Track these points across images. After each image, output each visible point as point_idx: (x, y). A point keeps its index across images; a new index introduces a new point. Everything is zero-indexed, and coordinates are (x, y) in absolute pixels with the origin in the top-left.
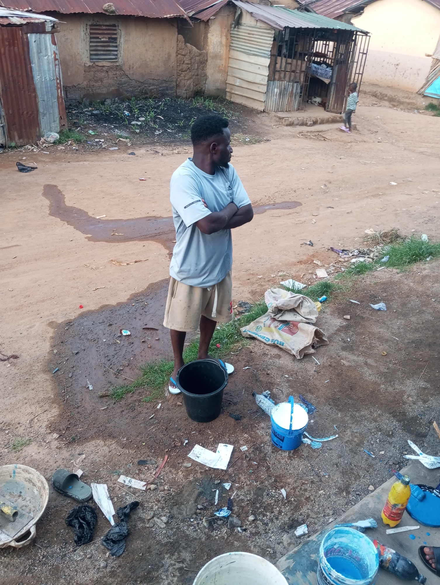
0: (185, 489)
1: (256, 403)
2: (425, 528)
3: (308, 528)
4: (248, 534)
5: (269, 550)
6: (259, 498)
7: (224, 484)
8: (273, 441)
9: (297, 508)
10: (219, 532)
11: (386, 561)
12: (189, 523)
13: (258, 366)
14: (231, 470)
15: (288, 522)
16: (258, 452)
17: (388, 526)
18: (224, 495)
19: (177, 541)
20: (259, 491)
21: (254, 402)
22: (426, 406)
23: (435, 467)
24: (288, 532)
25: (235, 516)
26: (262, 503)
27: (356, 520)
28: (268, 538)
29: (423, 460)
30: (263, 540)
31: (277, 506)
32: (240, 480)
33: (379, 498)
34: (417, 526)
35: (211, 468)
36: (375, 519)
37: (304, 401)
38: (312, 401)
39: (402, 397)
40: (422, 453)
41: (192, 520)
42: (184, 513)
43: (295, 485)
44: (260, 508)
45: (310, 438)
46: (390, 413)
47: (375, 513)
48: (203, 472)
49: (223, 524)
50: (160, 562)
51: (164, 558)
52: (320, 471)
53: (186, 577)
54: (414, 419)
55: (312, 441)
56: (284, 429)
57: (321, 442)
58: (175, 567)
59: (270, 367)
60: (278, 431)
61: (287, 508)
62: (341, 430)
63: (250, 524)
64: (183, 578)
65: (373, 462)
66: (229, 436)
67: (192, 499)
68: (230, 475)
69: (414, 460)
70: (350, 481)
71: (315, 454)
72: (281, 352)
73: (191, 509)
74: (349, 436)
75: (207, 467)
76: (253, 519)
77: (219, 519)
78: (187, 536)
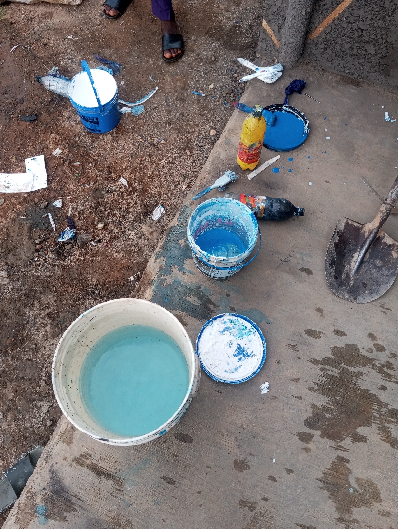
0: (11, 231)
1: (46, 90)
2: (286, 154)
3: (163, 207)
4: (104, 243)
5: (133, 248)
6: (100, 199)
7: (53, 204)
8: (87, 128)
9: (144, 192)
10: (72, 257)
11: (260, 211)
12: (34, 264)
13: (29, 39)
14: (54, 184)
15: (140, 211)
16: (75, 149)
17: (249, 171)
18: (59, 216)
19: (31, 289)
20: (97, 192)
21: (43, 89)
22: (241, 9)
23: (277, 78)
24: (146, 221)
25: (82, 231)
26: (105, 204)
27: (212, 181)
28: (127, 237)
29: (261, 76)
30: (122, 242)
31: (123, 199)
32: (70, 190)
33: (228, 143)
34: (277, 156)
35: (29, 192)
36: (232, 170)
37: (104, 61)
38: (113, 58)
39: (212, 9)
40: (258, 67)
41: (36, 259)
42: (24, 256)
43: (132, 168)
44: (105, 211)
45: (128, 105)
46: (205, 34)
47: (230, 162)
48: (22, 202)
49: (73, 247)
50: (22, 320)
51: (25, 314)
52: (153, 139)
53: (59, 320)
54: (233, 30)
55: (131, 107)
56: (93, 108)
57: (142, 104)
58: (41, 316)
59: (44, 34)
60: (87, 114)
61: (134, 197)
62: (159, 79)
63: (102, 232)
64: (55, 322)
65: (206, 102)
66: (33, 145)
67: (24, 238)
68: (56, 190)
69: (251, 80)
70: (189, 135)
71: (141, 122)
72: (50, 7)
73: (29, 249)
74: (170, 82)
75: (24, 193)
76: (102, 226)
77: (65, 244)
78: (39, 279)
